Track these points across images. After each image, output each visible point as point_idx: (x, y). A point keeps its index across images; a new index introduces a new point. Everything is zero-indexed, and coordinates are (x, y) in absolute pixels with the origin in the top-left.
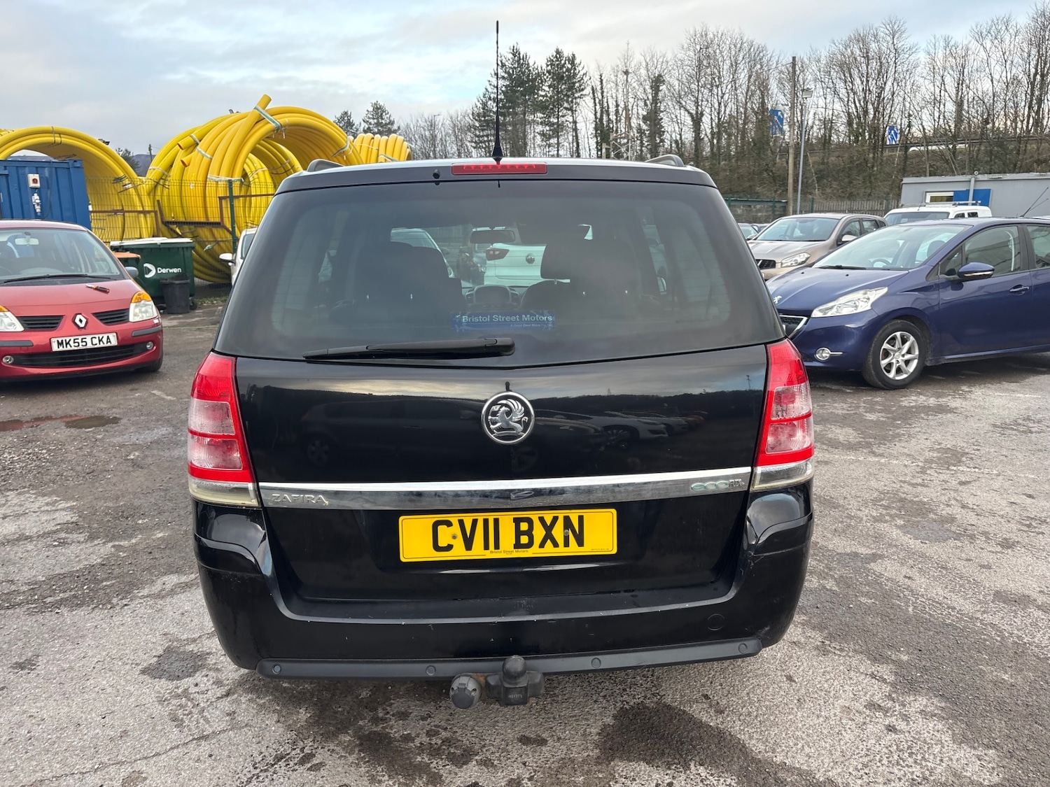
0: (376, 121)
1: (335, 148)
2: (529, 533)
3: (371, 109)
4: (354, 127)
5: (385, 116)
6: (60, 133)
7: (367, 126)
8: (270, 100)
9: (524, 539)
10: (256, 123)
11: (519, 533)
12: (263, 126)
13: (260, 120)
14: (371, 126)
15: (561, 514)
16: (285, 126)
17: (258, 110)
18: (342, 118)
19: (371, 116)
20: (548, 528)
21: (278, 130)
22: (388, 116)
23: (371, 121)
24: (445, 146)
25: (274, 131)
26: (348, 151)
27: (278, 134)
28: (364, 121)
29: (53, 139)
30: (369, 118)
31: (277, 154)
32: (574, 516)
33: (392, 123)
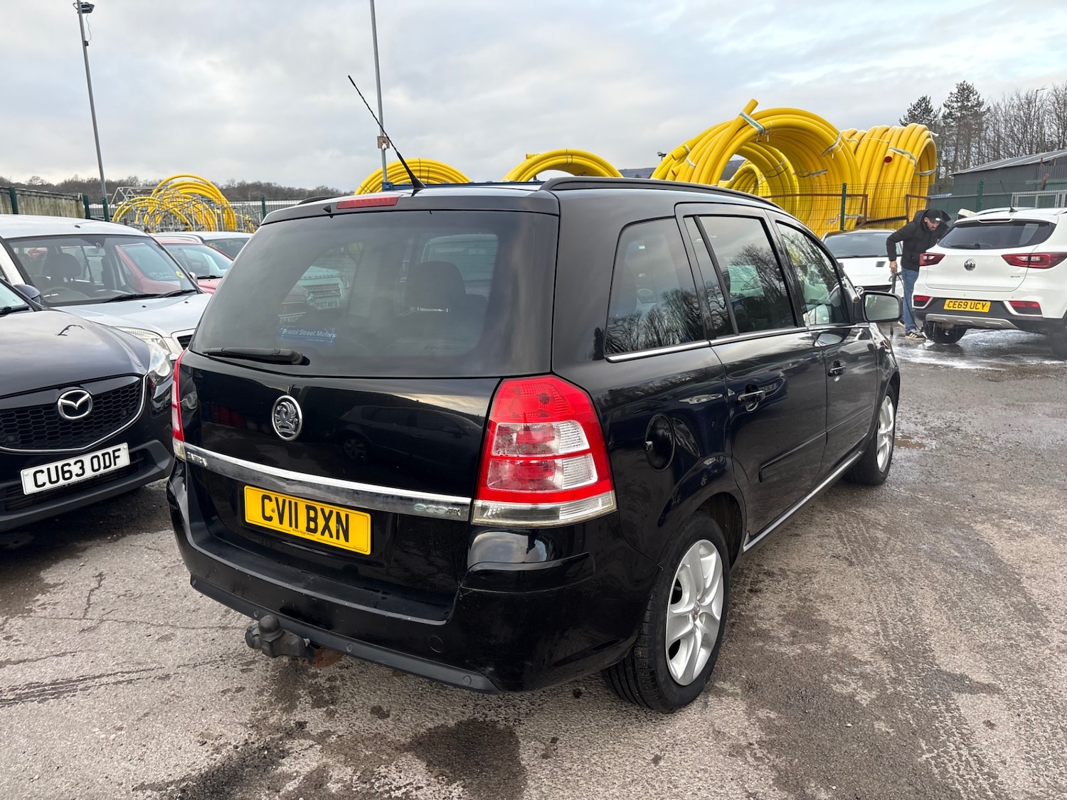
0: (959, 104)
1: (823, 146)
2: (315, 520)
3: (955, 91)
4: (933, 113)
5: (972, 98)
6: (572, 155)
7: (948, 111)
8: (757, 104)
9: (312, 525)
10: (740, 129)
11: (309, 519)
12: (746, 131)
13: (744, 125)
14: (953, 111)
15: (335, 509)
16: (769, 129)
17: (743, 115)
18: (919, 105)
19: (955, 99)
20: (327, 520)
21: (761, 133)
22: (976, 97)
23: (955, 105)
24: (1042, 127)
25: (757, 135)
26: (837, 148)
27: (760, 137)
28: (945, 105)
29: (566, 160)
30: (952, 102)
31: (771, 157)
32: (343, 513)
33: (979, 104)
